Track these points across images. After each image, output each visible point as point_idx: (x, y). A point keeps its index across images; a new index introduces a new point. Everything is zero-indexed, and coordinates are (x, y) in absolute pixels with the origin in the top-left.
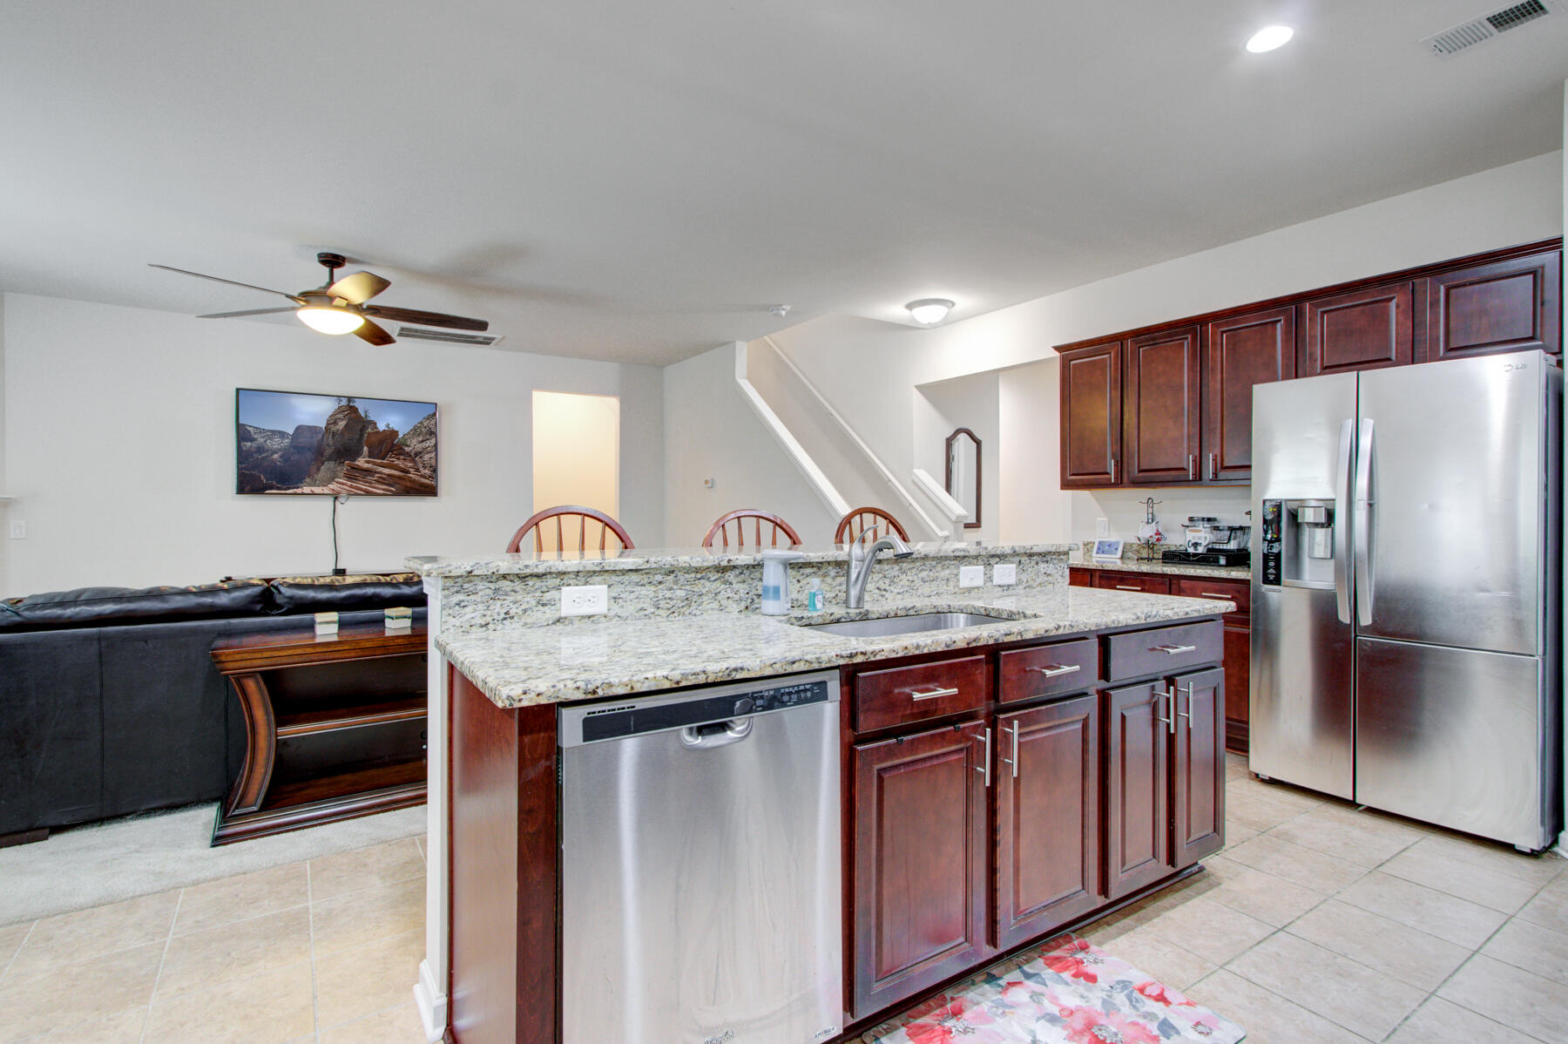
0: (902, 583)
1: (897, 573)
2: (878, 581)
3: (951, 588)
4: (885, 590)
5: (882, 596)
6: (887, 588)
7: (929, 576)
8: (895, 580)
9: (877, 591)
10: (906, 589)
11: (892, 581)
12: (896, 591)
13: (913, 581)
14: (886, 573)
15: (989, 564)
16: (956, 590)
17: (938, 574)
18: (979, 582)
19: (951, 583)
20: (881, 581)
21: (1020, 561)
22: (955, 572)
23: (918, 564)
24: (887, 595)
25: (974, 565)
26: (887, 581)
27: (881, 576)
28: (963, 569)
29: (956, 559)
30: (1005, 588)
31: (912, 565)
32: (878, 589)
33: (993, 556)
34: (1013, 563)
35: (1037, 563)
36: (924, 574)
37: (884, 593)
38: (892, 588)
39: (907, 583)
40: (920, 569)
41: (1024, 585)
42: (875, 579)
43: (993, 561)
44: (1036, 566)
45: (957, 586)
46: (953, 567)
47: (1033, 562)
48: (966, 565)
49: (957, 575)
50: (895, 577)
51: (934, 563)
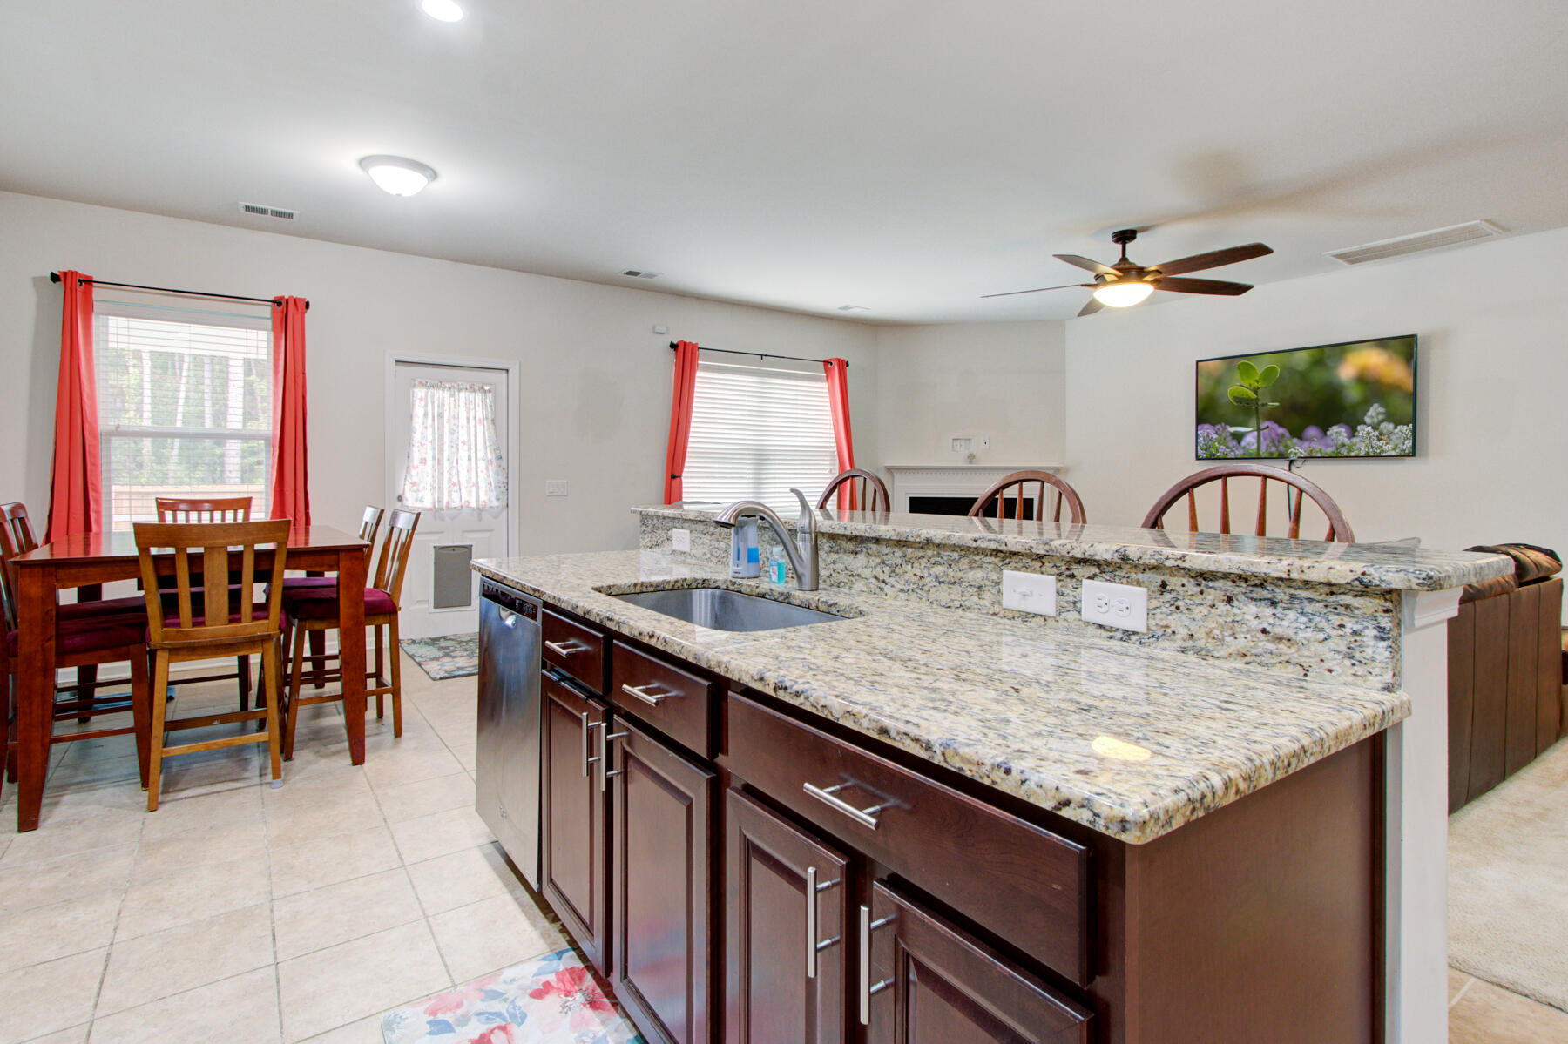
0: (906, 577)
1: (899, 561)
2: (875, 567)
3: (987, 603)
4: (884, 581)
5: (881, 589)
6: (887, 580)
7: (945, 574)
8: (897, 570)
9: (874, 580)
10: (912, 587)
11: (893, 571)
12: (898, 586)
13: (922, 577)
14: (885, 557)
15: (1072, 576)
16: (997, 609)
17: (960, 574)
18: (1047, 604)
19: (986, 595)
20: (878, 569)
21: (1164, 585)
22: (994, 577)
23: (930, 553)
24: (887, 588)
25: (1034, 571)
26: (887, 569)
27: (878, 560)
28: (1008, 573)
29: (996, 556)
30: (1119, 635)
31: (920, 553)
32: (876, 578)
33: (1083, 561)
34: (1139, 583)
35: (1230, 600)
36: (939, 570)
37: (883, 585)
38: (892, 580)
39: (915, 579)
40: (932, 561)
41: (1180, 643)
42: (872, 564)
43: (1080, 571)
44: (1222, 607)
45: (1000, 603)
46: (990, 567)
47: (1210, 596)
48: (1016, 569)
49: (999, 583)
50: (896, 565)
51: (955, 555)
